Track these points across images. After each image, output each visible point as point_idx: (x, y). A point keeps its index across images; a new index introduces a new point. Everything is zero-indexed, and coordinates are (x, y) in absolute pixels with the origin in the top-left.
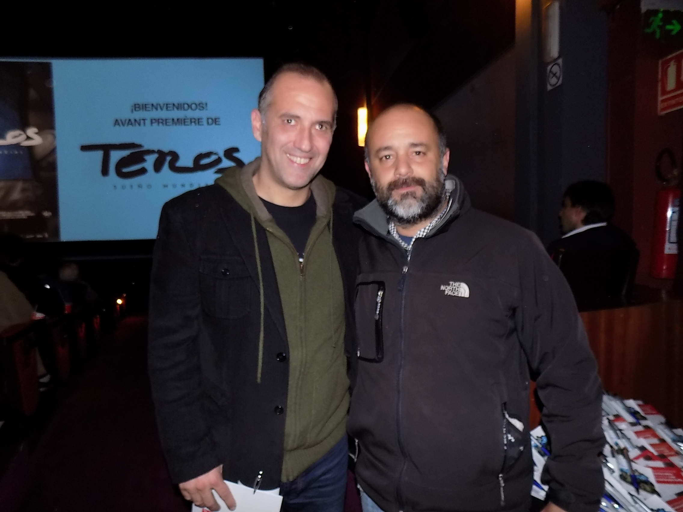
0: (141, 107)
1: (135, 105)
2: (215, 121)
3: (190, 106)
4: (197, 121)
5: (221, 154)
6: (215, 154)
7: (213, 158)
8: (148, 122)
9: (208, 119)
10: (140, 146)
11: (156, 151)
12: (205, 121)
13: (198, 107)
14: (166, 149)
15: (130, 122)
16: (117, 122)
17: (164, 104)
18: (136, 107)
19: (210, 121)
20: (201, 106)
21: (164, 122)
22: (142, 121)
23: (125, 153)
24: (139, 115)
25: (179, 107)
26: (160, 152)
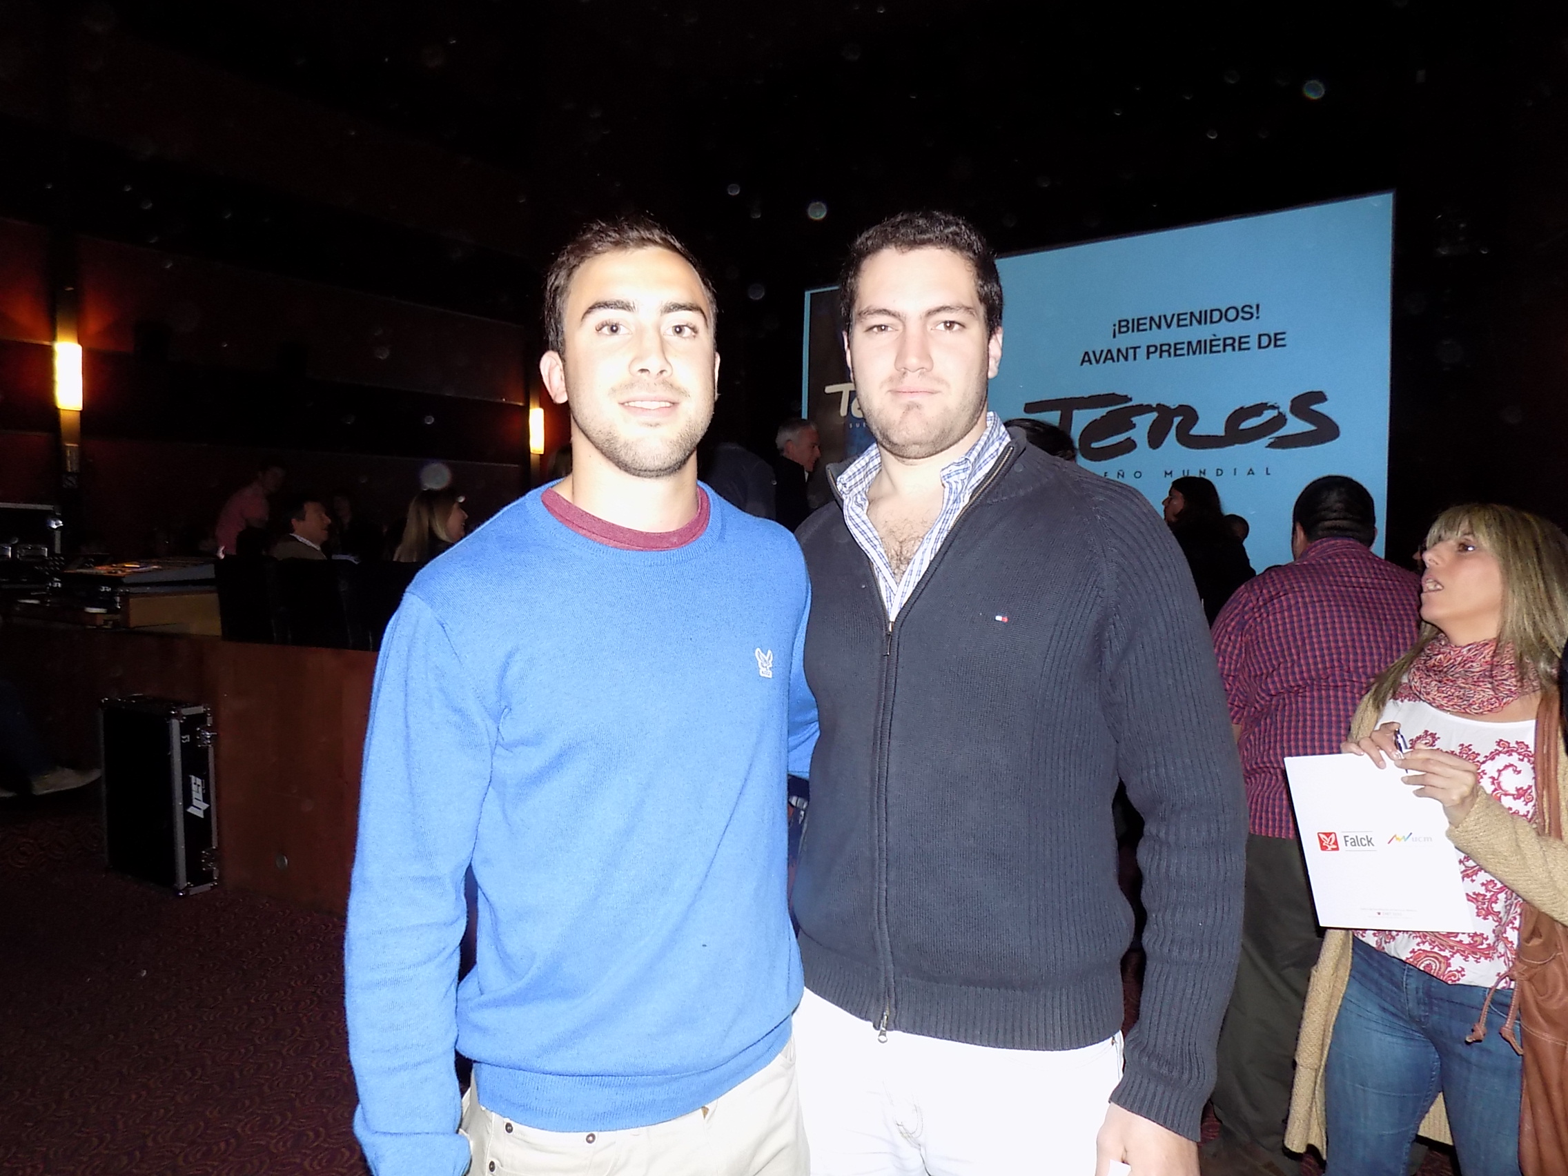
0: (1130, 325)
1: (1120, 322)
2: (1276, 340)
3: (1224, 315)
4: (1239, 344)
5: (1285, 408)
6: (1273, 407)
7: (1268, 415)
8: (1142, 353)
9: (1260, 336)
10: (1126, 399)
11: (1154, 406)
12: (1253, 342)
13: (1241, 314)
14: (1173, 403)
15: (1109, 356)
16: (1086, 358)
17: (1173, 315)
18: (1123, 326)
19: (1265, 341)
20: (1247, 312)
21: (1172, 350)
22: (1131, 352)
23: (1100, 412)
24: (1127, 340)
25: (1203, 318)
26: (1160, 408)
